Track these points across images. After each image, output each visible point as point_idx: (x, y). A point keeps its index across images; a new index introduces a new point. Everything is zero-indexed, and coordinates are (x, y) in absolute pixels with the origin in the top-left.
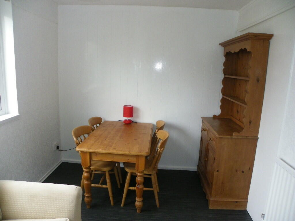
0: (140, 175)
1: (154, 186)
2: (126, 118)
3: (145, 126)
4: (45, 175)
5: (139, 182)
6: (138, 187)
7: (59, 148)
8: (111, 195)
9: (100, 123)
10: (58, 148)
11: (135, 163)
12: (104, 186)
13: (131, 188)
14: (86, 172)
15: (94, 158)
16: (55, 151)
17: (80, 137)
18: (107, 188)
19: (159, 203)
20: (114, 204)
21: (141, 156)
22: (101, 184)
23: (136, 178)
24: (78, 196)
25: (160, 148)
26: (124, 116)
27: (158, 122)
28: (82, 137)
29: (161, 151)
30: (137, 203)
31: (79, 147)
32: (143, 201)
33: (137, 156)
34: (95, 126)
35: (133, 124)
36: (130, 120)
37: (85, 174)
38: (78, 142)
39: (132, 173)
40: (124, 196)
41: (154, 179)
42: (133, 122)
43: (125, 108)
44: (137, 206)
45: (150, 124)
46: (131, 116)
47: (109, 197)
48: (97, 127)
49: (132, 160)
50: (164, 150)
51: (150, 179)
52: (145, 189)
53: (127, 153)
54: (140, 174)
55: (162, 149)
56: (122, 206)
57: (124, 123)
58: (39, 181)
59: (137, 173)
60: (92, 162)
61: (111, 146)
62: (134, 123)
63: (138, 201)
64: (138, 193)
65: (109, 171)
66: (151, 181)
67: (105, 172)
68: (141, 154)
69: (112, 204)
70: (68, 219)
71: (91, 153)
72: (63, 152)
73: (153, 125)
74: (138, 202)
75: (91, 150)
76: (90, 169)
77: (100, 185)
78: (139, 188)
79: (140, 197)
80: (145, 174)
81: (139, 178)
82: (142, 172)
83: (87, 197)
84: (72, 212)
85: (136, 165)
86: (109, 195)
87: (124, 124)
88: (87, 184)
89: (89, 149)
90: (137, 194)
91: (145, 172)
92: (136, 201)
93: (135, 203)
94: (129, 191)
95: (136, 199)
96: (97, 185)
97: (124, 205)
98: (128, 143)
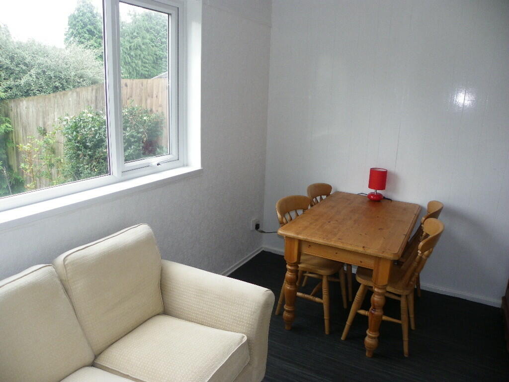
0: (378, 293)
1: (404, 316)
2: (373, 191)
3: (406, 207)
4: (233, 266)
5: (376, 304)
6: (373, 312)
7: (259, 228)
8: (326, 317)
9: (328, 195)
10: (257, 227)
11: (372, 270)
12: (317, 300)
13: (362, 312)
14: (291, 271)
15: (305, 250)
16: (252, 231)
17: (289, 213)
18: (321, 304)
19: (409, 349)
20: (331, 332)
21: (385, 259)
22: (314, 295)
23: (372, 297)
24: (266, 305)
25: (423, 251)
26: (370, 187)
27: (431, 204)
28: (293, 214)
29: (424, 257)
30: (367, 340)
31: (284, 229)
32: (378, 338)
33: (378, 259)
34: (318, 198)
35: (384, 202)
36: (380, 195)
37: (288, 275)
38: (284, 221)
39: (365, 286)
40: (348, 323)
41: (406, 305)
42: (384, 198)
43: (373, 172)
44: (366, 345)
45: (415, 205)
46: (383, 187)
47: (324, 320)
48: (321, 199)
49: (369, 264)
50: (432, 255)
51: (399, 302)
52: (384, 318)
53: (360, 250)
54: (380, 291)
55: (426, 253)
56: (342, 338)
57: (368, 199)
58: (223, 273)
59: (374, 287)
60: (302, 258)
61: (335, 235)
62: (387, 200)
63: (370, 337)
64: (371, 322)
65: (328, 276)
66: (400, 307)
67: (322, 276)
68: (383, 255)
69: (327, 331)
70: (244, 335)
71: (300, 242)
72: (264, 234)
73: (421, 208)
74: (370, 339)
75: (301, 237)
76: (298, 267)
77: (310, 297)
78: (375, 314)
79: (374, 331)
80: (388, 292)
81: (376, 296)
82: (384, 287)
83: (288, 311)
84: (252, 327)
85: (374, 274)
86: (323, 316)
87: (369, 201)
88: (290, 291)
89: (298, 234)
90: (369, 324)
91: (389, 289)
92: (366, 335)
93: (363, 340)
94: (357, 315)
95: (368, 332)
96: (306, 296)
97: (347, 338)
98: (366, 234)
